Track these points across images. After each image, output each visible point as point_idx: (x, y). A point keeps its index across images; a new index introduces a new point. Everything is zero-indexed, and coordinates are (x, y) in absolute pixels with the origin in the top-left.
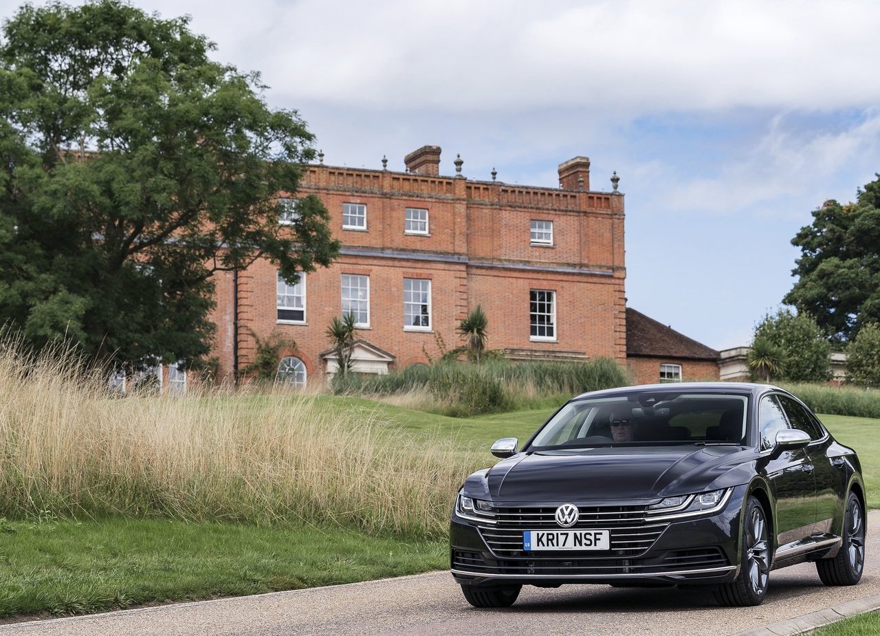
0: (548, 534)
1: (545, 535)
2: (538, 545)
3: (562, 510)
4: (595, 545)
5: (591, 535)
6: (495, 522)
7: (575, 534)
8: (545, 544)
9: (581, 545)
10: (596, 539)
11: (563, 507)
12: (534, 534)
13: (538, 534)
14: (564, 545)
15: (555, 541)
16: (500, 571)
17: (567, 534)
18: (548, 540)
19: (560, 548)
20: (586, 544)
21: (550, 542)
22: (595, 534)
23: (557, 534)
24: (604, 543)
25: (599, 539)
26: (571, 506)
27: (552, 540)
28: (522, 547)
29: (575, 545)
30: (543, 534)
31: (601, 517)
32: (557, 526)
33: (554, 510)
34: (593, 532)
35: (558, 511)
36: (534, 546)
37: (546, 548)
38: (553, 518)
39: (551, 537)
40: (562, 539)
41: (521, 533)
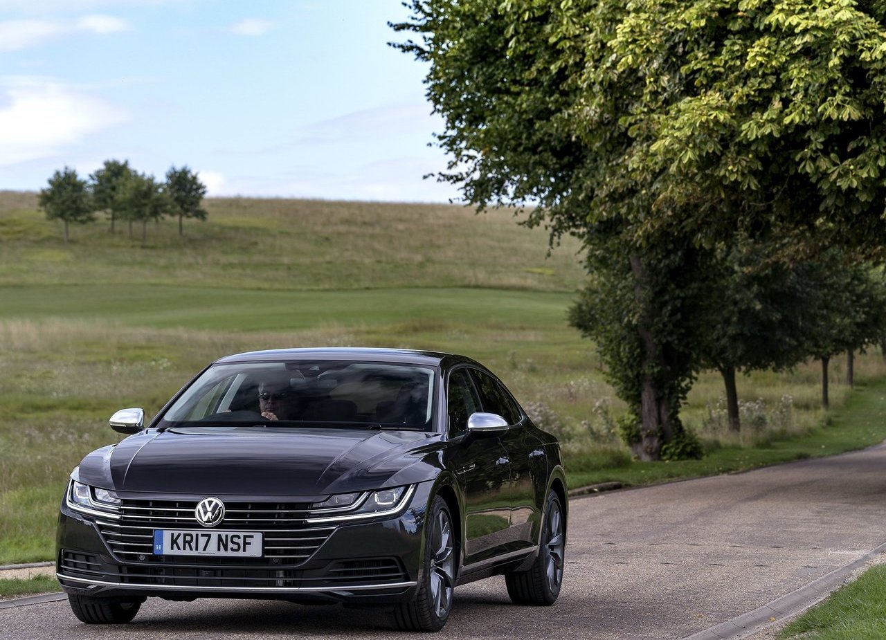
0: (185, 535)
1: (182, 537)
2: (172, 548)
3: (204, 506)
4: (244, 550)
5: (239, 537)
6: (117, 517)
7: (220, 536)
8: (181, 546)
9: (226, 550)
10: (245, 543)
11: (206, 501)
12: (167, 534)
13: (173, 534)
14: (205, 549)
15: (193, 544)
16: (122, 580)
17: (209, 536)
18: (185, 542)
19: (200, 552)
20: (232, 549)
21: (187, 544)
22: (245, 537)
23: (197, 535)
24: (255, 548)
25: (249, 544)
26: (215, 501)
27: (189, 543)
28: (151, 549)
29: (219, 550)
30: (179, 535)
31: (253, 515)
32: (196, 525)
33: (194, 505)
34: (241, 534)
35: (199, 506)
36: (166, 549)
37: (182, 553)
38: (193, 514)
39: (188, 538)
40: (202, 541)
41: (150, 532)
